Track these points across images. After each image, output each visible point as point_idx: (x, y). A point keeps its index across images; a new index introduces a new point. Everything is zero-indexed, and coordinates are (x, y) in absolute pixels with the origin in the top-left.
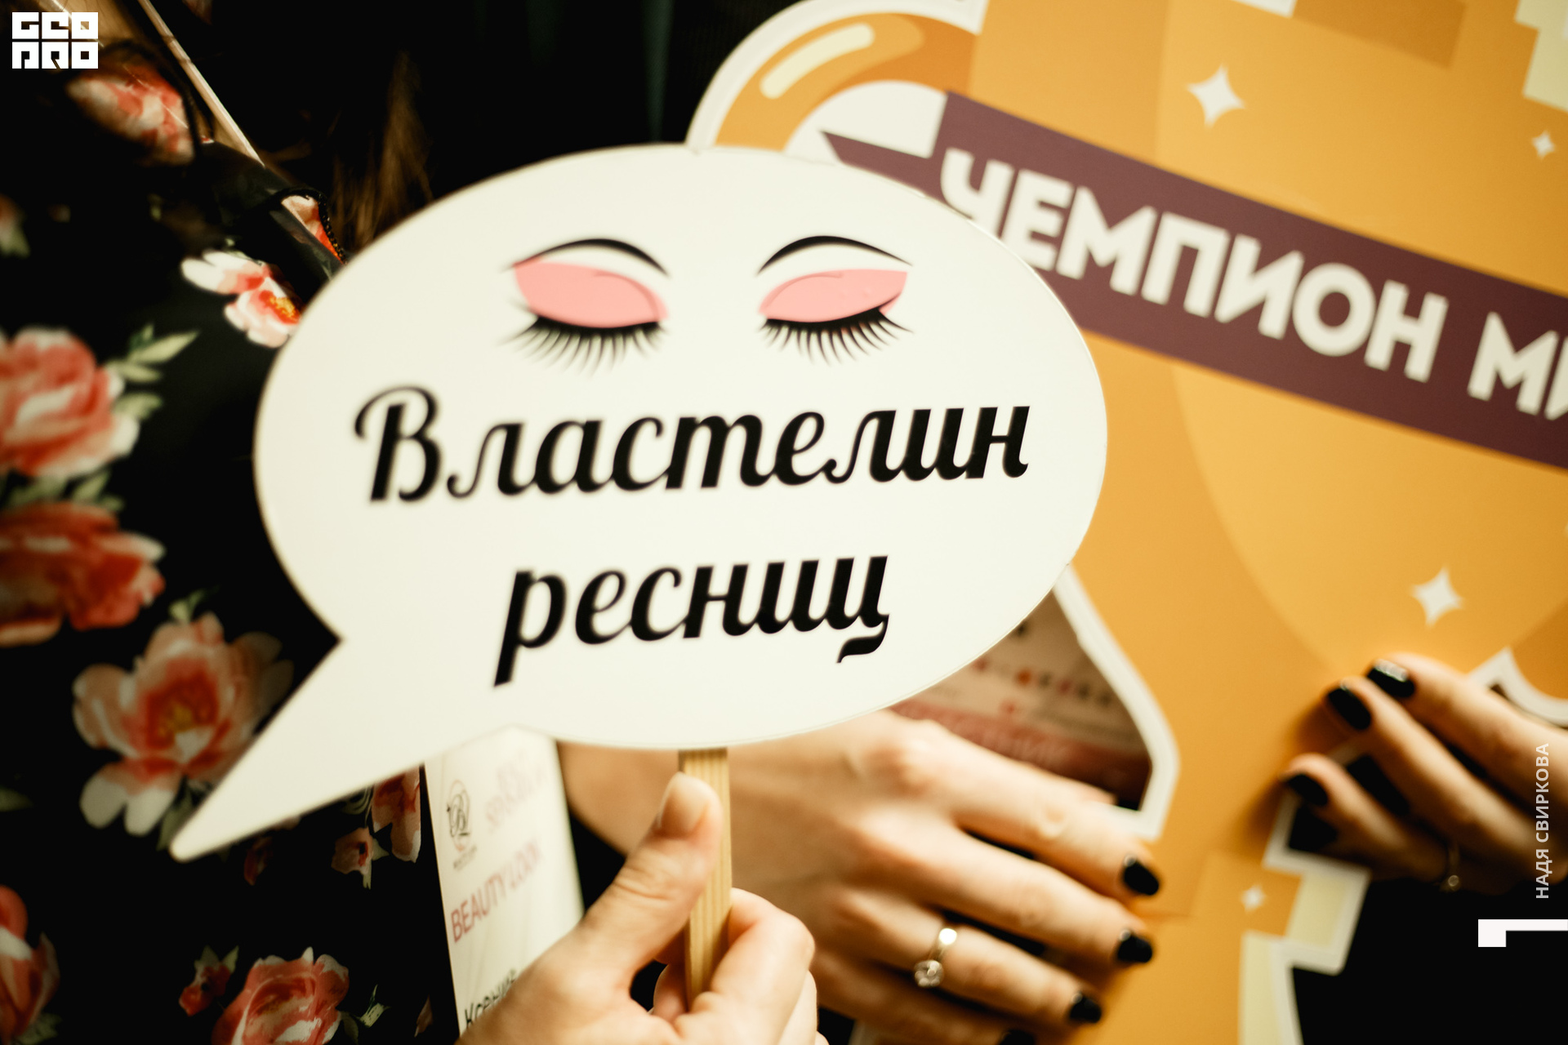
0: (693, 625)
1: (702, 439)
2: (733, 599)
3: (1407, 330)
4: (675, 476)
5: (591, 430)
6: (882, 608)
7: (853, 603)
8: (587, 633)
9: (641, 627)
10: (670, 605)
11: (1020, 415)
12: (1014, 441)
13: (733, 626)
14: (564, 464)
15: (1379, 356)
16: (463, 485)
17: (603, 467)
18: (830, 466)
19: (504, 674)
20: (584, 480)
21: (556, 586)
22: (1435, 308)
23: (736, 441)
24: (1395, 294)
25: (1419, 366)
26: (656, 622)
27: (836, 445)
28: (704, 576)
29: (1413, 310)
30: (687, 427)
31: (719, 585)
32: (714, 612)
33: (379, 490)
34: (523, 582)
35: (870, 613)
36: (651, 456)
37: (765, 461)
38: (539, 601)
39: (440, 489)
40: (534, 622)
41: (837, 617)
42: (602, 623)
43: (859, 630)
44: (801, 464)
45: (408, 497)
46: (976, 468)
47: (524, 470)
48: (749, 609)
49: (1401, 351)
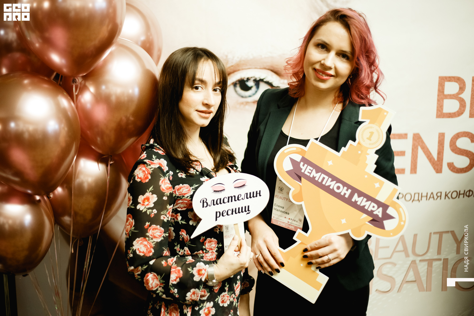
0: (232, 214)
1: (230, 198)
2: (236, 211)
3: (346, 192)
4: (228, 202)
5: (220, 199)
6: (250, 210)
7: (247, 210)
8: (223, 216)
9: (228, 214)
10: (230, 212)
11: (260, 191)
12: (260, 193)
13: (236, 213)
14: (218, 202)
15: (342, 194)
16: (210, 205)
17: (222, 202)
18: (242, 199)
19: (216, 220)
20: (220, 203)
21: (220, 212)
22: (350, 191)
23: (233, 198)
24: (345, 188)
25: (347, 196)
26: (229, 214)
27: (243, 196)
28: (232, 210)
29: (347, 190)
30: (229, 198)
31: (234, 210)
32: (234, 212)
33: (203, 207)
34: (217, 213)
35: (249, 210)
36: (226, 200)
37: (236, 199)
38: (218, 214)
39: (208, 206)
40: (218, 216)
41: (245, 211)
42: (224, 215)
43: (248, 212)
44: (240, 199)
45: (205, 207)
46: (256, 196)
47: (215, 203)
48: (237, 211)
49: (345, 194)
